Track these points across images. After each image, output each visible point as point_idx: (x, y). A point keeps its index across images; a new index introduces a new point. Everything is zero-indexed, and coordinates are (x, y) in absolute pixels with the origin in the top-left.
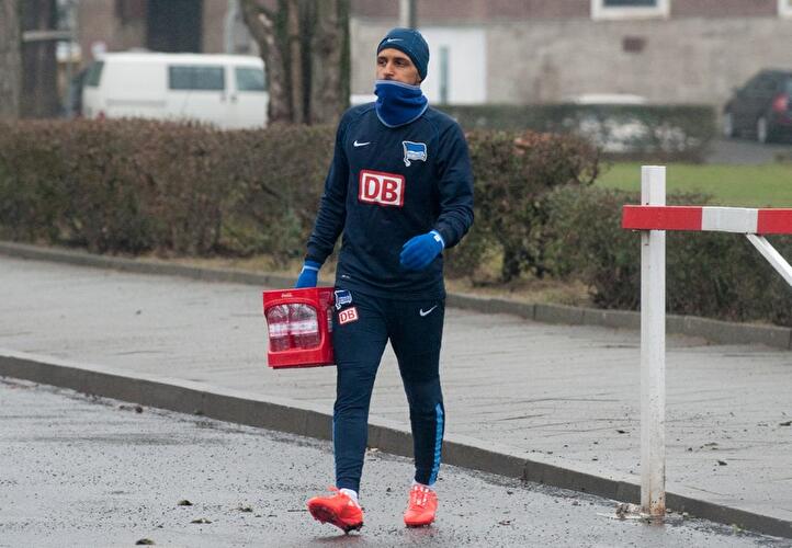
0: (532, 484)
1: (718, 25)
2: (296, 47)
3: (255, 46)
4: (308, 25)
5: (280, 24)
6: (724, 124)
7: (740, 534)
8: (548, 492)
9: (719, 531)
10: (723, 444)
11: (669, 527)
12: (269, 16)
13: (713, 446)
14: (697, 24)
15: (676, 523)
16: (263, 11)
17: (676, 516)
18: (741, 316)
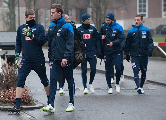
0: (129, 79)
1: (154, 19)
2: (99, 23)
3: (93, 23)
4: (100, 20)
5: (96, 20)
6: (155, 32)
7: (157, 85)
8: (131, 80)
9: (154, 84)
10: (154, 73)
11: (147, 84)
12: (95, 19)
13: (153, 73)
14: (151, 19)
15: (148, 84)
16: (94, 18)
17: (148, 83)
18: (157, 56)
